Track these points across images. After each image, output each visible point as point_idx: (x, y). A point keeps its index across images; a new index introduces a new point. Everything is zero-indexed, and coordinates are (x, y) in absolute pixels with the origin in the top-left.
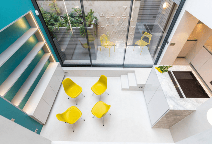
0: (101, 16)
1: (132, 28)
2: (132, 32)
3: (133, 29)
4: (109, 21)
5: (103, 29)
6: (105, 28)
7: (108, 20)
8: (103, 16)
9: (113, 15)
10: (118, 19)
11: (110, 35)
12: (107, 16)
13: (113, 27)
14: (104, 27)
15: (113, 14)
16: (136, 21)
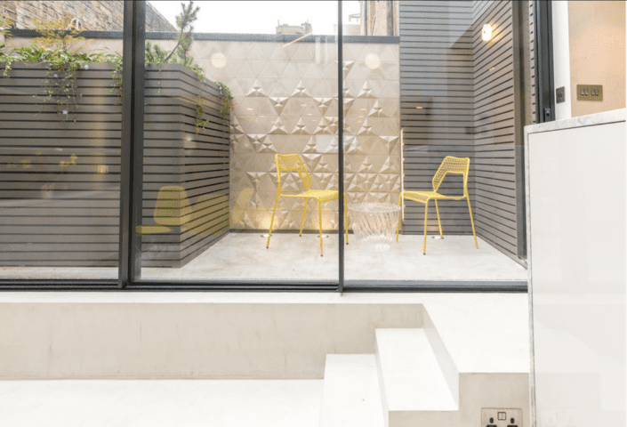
0: (253, 95)
1: (385, 142)
2: (388, 160)
3: (388, 146)
4: (282, 114)
5: (254, 146)
6: (267, 140)
7: (279, 111)
8: (260, 95)
9: (301, 89)
10: (322, 106)
11: (289, 177)
12: (275, 95)
13: (301, 137)
14: (264, 138)
15: (299, 86)
16: (395, 114)
